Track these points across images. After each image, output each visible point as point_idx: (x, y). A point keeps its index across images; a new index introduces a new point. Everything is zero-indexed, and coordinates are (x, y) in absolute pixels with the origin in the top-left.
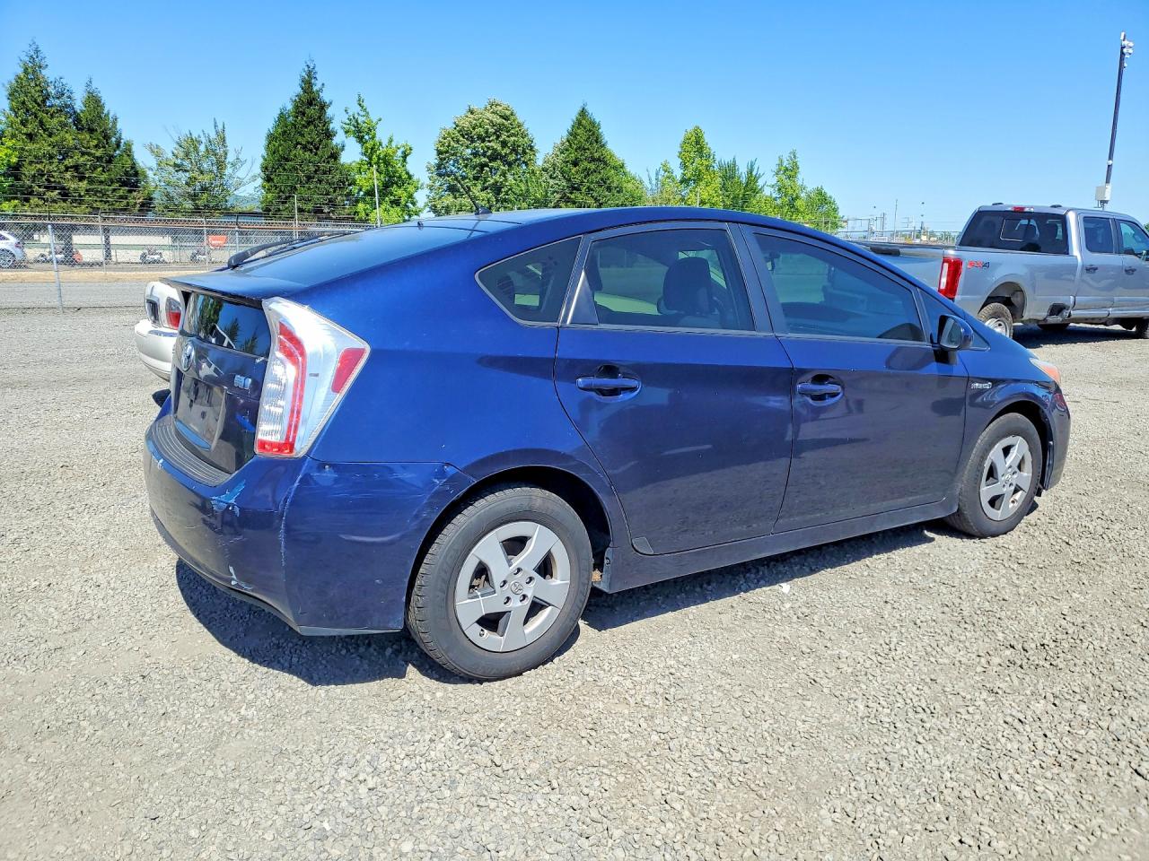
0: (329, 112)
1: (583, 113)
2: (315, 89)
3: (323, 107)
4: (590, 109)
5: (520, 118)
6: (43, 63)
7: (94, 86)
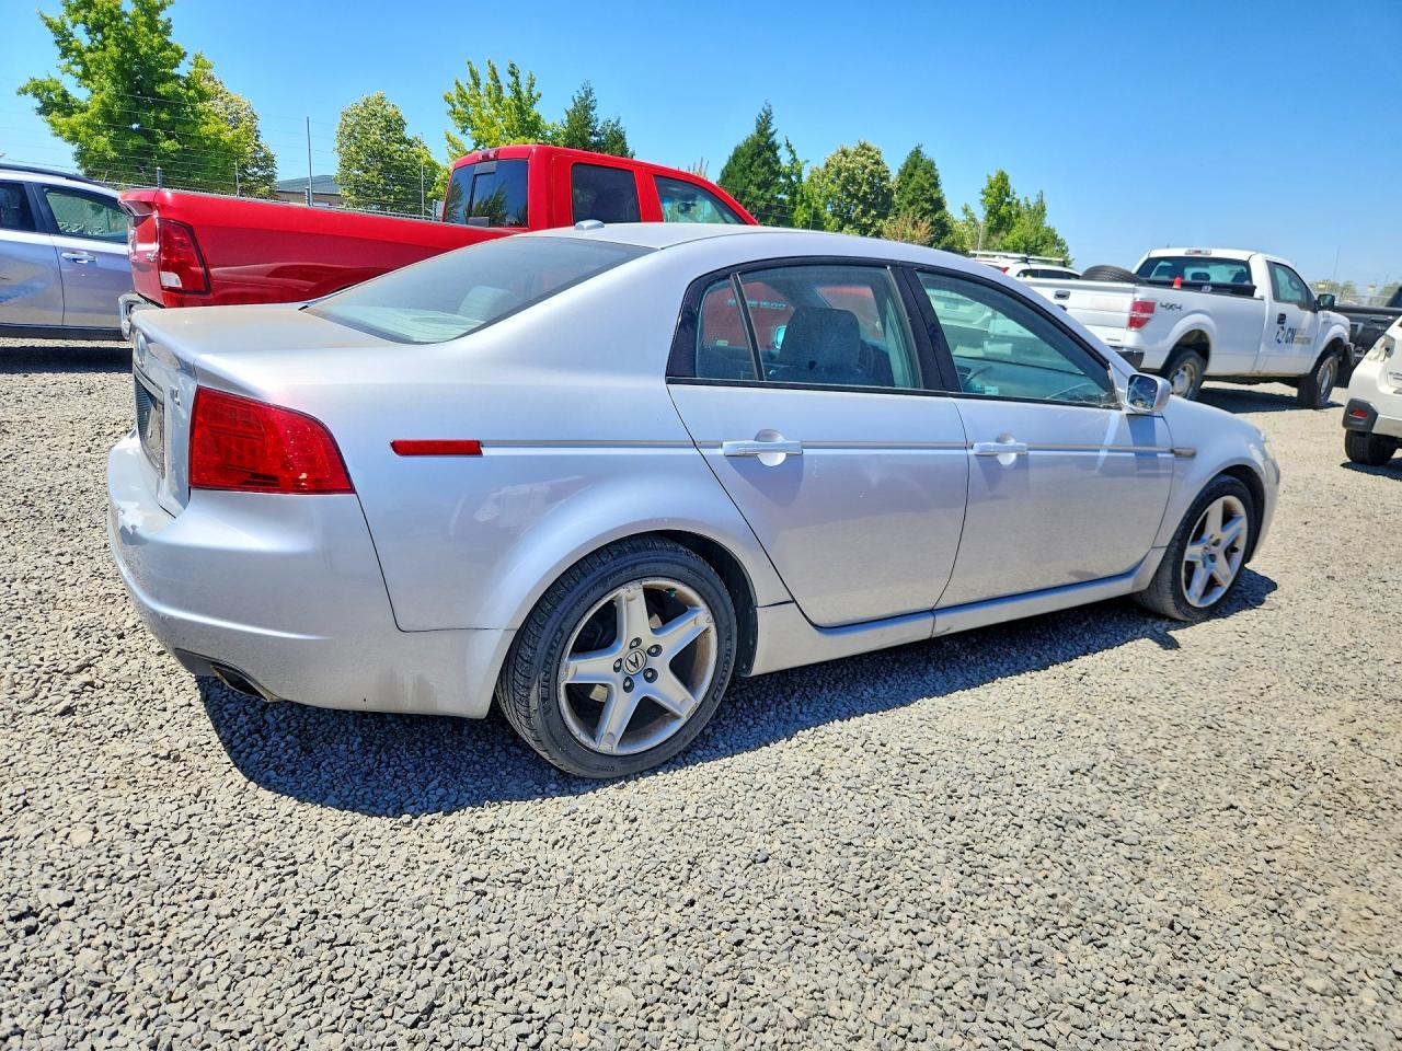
0: (779, 153)
1: (917, 153)
2: (771, 131)
3: (773, 148)
4: (922, 149)
5: (884, 158)
6: (592, 105)
7: (621, 125)
